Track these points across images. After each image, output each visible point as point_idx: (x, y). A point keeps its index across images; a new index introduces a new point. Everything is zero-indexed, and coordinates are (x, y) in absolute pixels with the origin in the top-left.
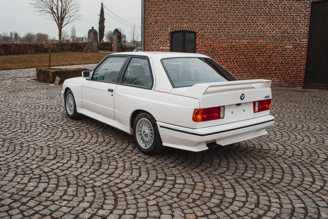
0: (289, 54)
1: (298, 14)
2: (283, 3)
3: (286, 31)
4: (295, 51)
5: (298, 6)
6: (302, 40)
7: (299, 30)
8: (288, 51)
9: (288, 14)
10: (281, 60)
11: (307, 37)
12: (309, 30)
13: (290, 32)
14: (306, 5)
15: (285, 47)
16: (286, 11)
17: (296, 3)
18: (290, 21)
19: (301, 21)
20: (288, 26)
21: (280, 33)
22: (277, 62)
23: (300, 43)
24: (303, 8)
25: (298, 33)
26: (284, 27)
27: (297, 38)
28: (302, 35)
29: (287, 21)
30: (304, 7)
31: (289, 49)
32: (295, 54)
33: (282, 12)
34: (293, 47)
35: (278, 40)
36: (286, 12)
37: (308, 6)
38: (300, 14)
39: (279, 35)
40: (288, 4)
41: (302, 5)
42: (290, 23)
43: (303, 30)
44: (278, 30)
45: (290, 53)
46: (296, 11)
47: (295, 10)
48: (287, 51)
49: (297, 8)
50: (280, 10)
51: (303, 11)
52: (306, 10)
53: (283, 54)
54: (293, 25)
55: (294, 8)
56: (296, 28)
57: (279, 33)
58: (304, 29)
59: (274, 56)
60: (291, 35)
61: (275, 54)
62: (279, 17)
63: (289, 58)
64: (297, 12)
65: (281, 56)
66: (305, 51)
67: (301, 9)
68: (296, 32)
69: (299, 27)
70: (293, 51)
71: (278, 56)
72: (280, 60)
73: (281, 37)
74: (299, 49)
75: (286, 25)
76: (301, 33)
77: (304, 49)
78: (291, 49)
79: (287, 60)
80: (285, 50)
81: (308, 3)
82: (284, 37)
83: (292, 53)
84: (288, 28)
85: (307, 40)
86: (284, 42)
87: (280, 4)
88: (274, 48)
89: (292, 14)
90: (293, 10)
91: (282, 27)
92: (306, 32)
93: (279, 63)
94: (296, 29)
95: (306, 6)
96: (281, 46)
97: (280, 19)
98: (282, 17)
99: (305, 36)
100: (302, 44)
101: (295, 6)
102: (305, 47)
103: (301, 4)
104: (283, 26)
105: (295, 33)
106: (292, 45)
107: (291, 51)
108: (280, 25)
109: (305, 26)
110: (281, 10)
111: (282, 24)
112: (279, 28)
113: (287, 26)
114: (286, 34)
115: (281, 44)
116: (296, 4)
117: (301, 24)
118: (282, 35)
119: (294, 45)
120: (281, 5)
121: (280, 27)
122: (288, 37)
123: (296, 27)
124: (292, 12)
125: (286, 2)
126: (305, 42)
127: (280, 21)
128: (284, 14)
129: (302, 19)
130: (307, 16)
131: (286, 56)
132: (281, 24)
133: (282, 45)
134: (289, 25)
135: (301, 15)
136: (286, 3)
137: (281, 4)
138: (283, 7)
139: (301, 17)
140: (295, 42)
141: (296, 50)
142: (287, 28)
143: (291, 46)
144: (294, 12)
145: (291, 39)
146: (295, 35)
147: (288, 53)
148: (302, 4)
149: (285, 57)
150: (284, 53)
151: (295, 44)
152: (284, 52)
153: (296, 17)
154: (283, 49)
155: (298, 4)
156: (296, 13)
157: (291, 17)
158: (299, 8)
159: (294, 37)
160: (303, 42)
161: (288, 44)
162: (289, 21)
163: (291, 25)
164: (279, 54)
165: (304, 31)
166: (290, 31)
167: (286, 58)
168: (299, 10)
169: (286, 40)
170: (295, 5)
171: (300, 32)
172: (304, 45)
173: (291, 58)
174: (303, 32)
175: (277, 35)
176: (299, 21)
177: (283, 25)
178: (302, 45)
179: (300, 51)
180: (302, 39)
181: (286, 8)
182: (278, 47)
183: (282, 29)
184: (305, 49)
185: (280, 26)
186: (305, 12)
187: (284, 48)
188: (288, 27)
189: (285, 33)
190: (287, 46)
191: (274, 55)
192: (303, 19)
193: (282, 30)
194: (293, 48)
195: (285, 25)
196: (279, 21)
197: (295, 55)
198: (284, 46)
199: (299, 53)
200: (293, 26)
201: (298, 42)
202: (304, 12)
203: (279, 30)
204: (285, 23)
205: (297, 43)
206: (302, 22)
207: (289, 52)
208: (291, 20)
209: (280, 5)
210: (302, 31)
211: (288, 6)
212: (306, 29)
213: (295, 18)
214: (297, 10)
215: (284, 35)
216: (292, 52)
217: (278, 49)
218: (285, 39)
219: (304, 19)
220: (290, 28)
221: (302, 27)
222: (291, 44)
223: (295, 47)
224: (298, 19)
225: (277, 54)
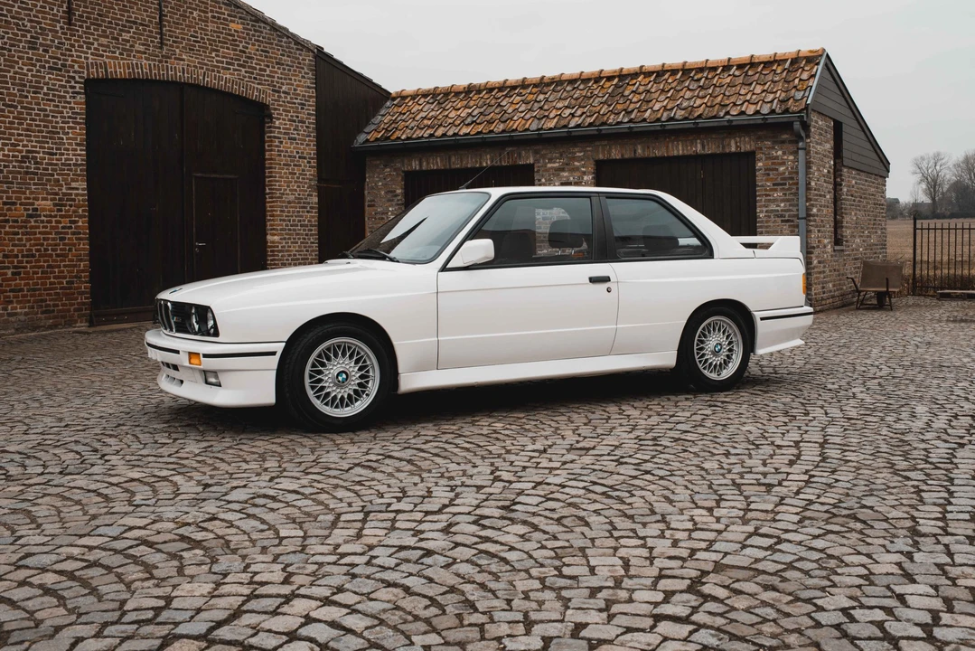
0: (46, 227)
1: (58, 106)
2: (17, 69)
3: (30, 155)
4: (61, 216)
5: (55, 85)
6: (74, 185)
7: (63, 154)
8: (43, 218)
9: (31, 103)
10: (28, 244)
11: (83, 176)
12: (87, 155)
13: (41, 158)
14: (73, 83)
15: (33, 204)
16: (25, 93)
17: (49, 73)
18: (40, 126)
19: (67, 130)
20: (36, 142)
21: (16, 161)
22: (16, 252)
23: (71, 194)
24: (68, 92)
25: (62, 164)
26: (25, 142)
27: (60, 178)
28: (71, 170)
29: (31, 125)
30: (71, 90)
31: (44, 210)
32: (60, 226)
33: (15, 95)
34: (55, 205)
35: (13, 183)
36: (27, 97)
37: (77, 90)
38: (63, 107)
39: (14, 167)
40: (30, 74)
41: (63, 83)
42: (39, 131)
43: (74, 155)
44: (9, 150)
45: (48, 222)
46: (51, 97)
47: (48, 95)
48: (40, 216)
49: (53, 90)
50: (9, 89)
51: (68, 100)
52: (74, 98)
53: (32, 227)
54: (46, 137)
55: (45, 88)
56: (57, 149)
57: (12, 162)
58: (76, 154)
59: (6, 233)
60: (44, 169)
61: (10, 227)
62: (9, 112)
63: (48, 239)
64: (54, 101)
65: (27, 233)
66: (85, 216)
67: (62, 94)
68: (57, 160)
69: (63, 147)
70: (56, 216)
71: (17, 233)
72: (25, 246)
73: (19, 173)
74: (68, 211)
75: (30, 136)
76: (70, 165)
77: (80, 211)
78: (51, 211)
79: (42, 245)
80: (35, 214)
81: (77, 79)
82: (27, 173)
83: (54, 224)
84: (36, 147)
85: (84, 185)
86: (28, 189)
87: (9, 72)
88: (5, 207)
89: (42, 106)
90: (45, 94)
91: (21, 144)
92: (79, 162)
93: (23, 256)
94: (55, 151)
95: (74, 87)
96: (23, 201)
97: (11, 115)
98: (19, 113)
99: (79, 172)
100: (77, 195)
101: (48, 83)
102: (83, 206)
103: (62, 81)
104: (22, 141)
105: (55, 162)
106: (51, 200)
107: (51, 216)
108: (13, 134)
109: (77, 145)
110: (14, 89)
111: (20, 132)
112: (12, 145)
113: (32, 141)
114: (33, 166)
115: (23, 196)
116: (50, 79)
117: (67, 139)
118: (22, 167)
119: (55, 199)
120: (11, 74)
121: (13, 141)
122: (36, 173)
123: (55, 146)
124: (43, 99)
125: (25, 68)
126: (80, 192)
127: (14, 123)
128: (23, 102)
129: (68, 122)
130: (78, 117)
131: (40, 233)
132: (16, 132)
133: (25, 198)
134: (38, 137)
135: (65, 111)
136: (25, 71)
137: (12, 70)
138: (17, 81)
139: (64, 117)
140: (57, 188)
141: (63, 213)
142: (32, 146)
143: (49, 202)
144: (48, 100)
145: (47, 180)
146: (55, 170)
147: (42, 222)
148: (64, 79)
149: (38, 236)
150: (33, 224)
151: (57, 197)
152: (32, 220)
153: (53, 117)
154: (28, 210)
155: (54, 79)
156: (52, 103)
157: (39, 115)
158: (57, 90)
159: (53, 175)
160: (77, 189)
161: (40, 196)
162: (36, 126)
163: (43, 137)
164: (21, 227)
165: (77, 160)
166: (41, 155)
167: (39, 239)
168: (60, 97)
169: (35, 184)
170: (47, 80)
171: (66, 159)
172: (81, 198)
173: (54, 239)
174: (74, 161)
175: (8, 166)
176: (61, 128)
177: (22, 135)
178: (74, 200)
179: (70, 216)
180: (73, 180)
181: (25, 86)
182: (14, 204)
183: (20, 148)
184: (83, 211)
185: (15, 140)
186: (72, 105)
187: (31, 207)
188: (34, 144)
189: (30, 162)
190: (40, 202)
191: (7, 229)
192: (71, 125)
193: (21, 151)
194: (55, 209)
195: (26, 136)
196: (10, 122)
197: (63, 228)
198: (31, 201)
199: (71, 222)
200: (48, 143)
201: (64, 191)
202: (69, 103)
203: (14, 151)
204: (27, 130)
205: (64, 194)
206: (68, 133)
207: (45, 219)
208: (42, 124)
209: (8, 75)
210: (72, 160)
211: (31, 81)
212: (79, 152)
213: (50, 118)
214: (54, 95)
215: (27, 167)
216: (54, 219)
217: (15, 210)
218: (30, 179)
219: (73, 122)
220: (40, 147)
221: (70, 147)
222: (49, 197)
223: (59, 206)
224: (57, 122)
225: (14, 227)
